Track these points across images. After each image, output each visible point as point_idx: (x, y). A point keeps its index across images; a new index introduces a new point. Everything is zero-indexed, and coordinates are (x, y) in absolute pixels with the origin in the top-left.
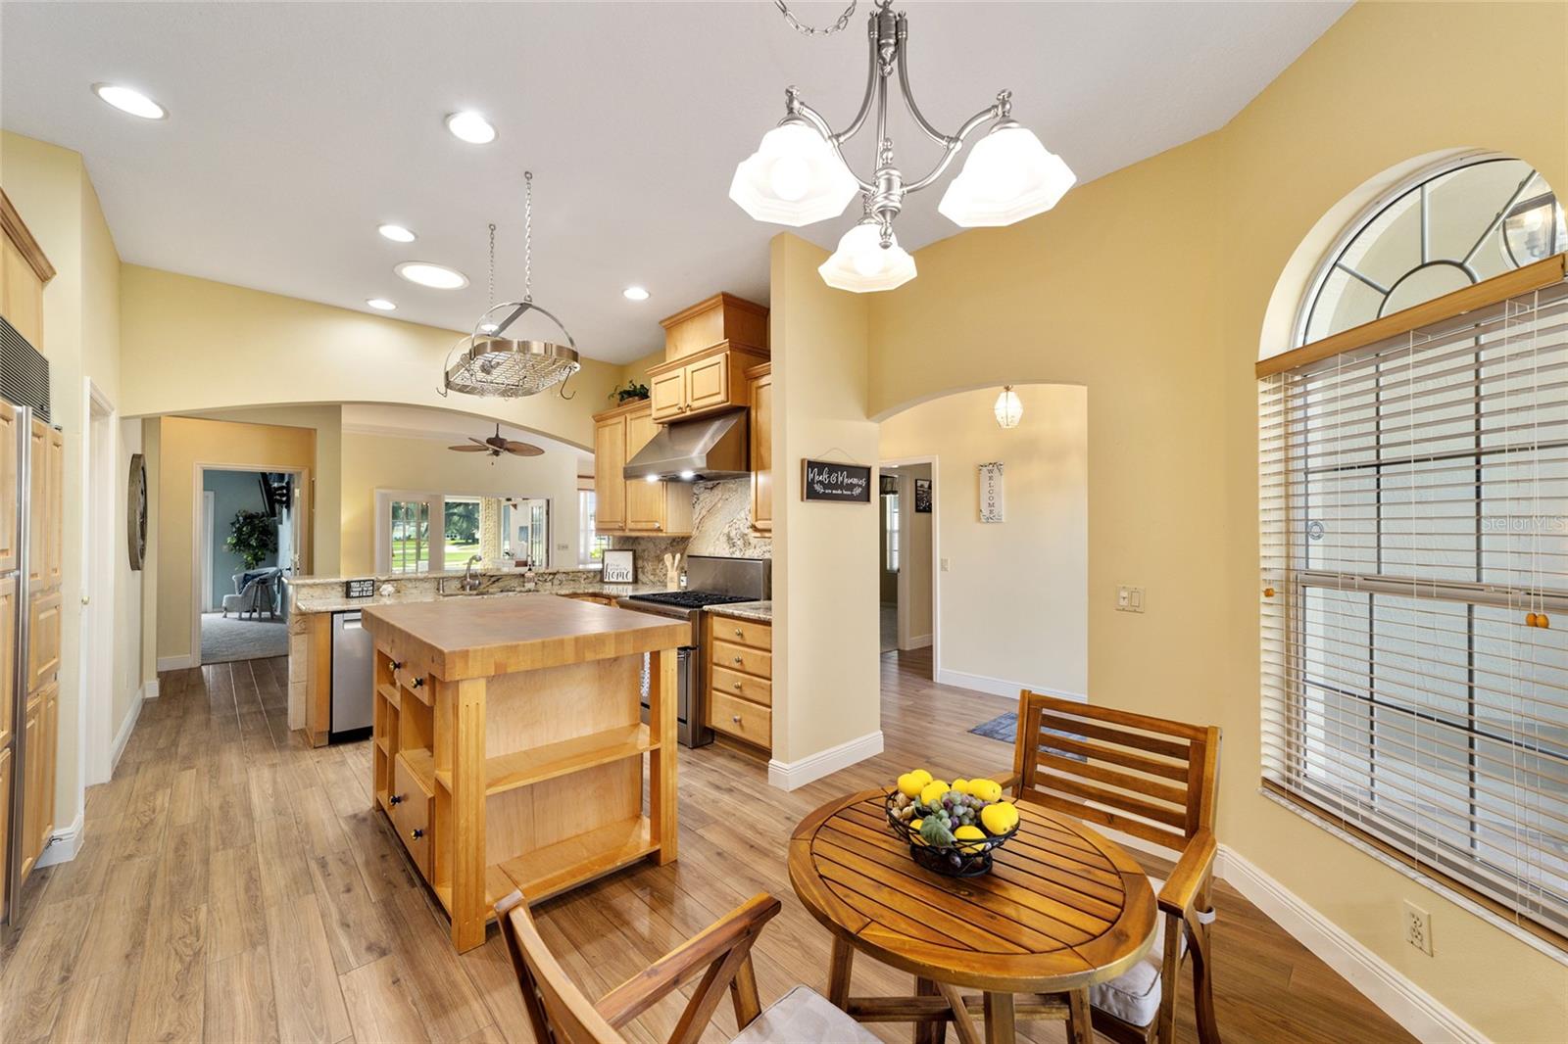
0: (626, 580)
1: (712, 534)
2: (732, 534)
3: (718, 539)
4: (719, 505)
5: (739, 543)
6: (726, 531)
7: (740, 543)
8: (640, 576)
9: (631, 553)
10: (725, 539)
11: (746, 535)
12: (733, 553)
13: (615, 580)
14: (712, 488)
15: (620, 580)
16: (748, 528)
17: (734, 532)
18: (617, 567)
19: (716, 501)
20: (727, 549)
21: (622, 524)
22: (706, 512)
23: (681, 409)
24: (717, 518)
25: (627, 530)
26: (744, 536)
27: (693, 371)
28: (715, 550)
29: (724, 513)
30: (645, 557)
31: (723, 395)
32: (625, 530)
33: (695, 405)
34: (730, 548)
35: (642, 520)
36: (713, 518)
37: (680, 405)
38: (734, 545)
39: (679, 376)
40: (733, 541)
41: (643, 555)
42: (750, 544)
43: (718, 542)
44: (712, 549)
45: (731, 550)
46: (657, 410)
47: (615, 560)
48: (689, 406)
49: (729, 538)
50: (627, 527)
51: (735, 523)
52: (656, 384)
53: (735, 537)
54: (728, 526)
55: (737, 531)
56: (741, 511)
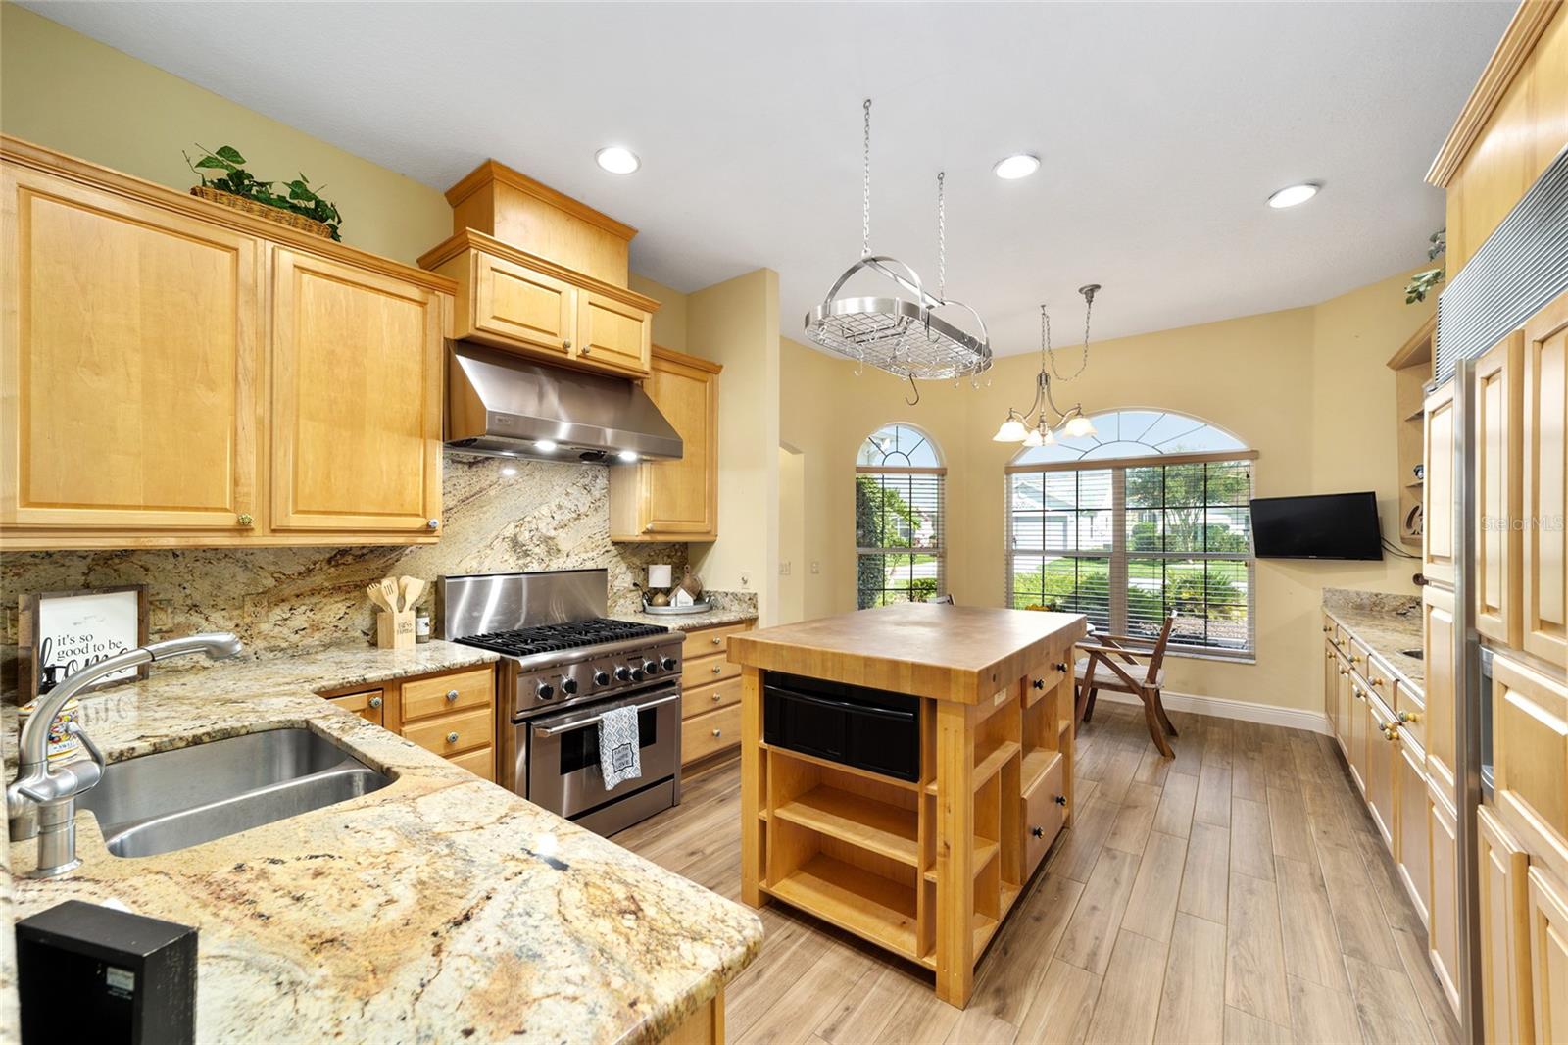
1: (474, 538)
2: (524, 537)
3: (490, 546)
4: (492, 493)
5: (537, 550)
6: (510, 531)
7: (540, 551)
9: (131, 596)
10: (506, 545)
11: (550, 538)
12: (526, 565)
14: (471, 464)
16: (555, 529)
17: (527, 535)
18: (83, 645)
19: (484, 486)
20: (510, 561)
21: (247, 516)
22: (454, 502)
23: (566, 346)
24: (485, 513)
25: (258, 531)
26: (547, 540)
27: (590, 303)
28: (481, 563)
29: (503, 506)
30: (189, 602)
31: (645, 363)
32: (252, 530)
33: (593, 353)
34: (518, 559)
35: (353, 510)
36: (475, 513)
37: (567, 340)
38: (526, 554)
39: (559, 293)
40: (524, 548)
41: (178, 597)
42: (559, 551)
43: (489, 551)
44: (475, 564)
45: (521, 562)
46: (494, 317)
47: (75, 624)
48: (585, 351)
49: (515, 544)
50: (267, 524)
51: (529, 522)
52: (492, 269)
53: (528, 542)
54: (512, 526)
55: (532, 533)
56: (541, 504)
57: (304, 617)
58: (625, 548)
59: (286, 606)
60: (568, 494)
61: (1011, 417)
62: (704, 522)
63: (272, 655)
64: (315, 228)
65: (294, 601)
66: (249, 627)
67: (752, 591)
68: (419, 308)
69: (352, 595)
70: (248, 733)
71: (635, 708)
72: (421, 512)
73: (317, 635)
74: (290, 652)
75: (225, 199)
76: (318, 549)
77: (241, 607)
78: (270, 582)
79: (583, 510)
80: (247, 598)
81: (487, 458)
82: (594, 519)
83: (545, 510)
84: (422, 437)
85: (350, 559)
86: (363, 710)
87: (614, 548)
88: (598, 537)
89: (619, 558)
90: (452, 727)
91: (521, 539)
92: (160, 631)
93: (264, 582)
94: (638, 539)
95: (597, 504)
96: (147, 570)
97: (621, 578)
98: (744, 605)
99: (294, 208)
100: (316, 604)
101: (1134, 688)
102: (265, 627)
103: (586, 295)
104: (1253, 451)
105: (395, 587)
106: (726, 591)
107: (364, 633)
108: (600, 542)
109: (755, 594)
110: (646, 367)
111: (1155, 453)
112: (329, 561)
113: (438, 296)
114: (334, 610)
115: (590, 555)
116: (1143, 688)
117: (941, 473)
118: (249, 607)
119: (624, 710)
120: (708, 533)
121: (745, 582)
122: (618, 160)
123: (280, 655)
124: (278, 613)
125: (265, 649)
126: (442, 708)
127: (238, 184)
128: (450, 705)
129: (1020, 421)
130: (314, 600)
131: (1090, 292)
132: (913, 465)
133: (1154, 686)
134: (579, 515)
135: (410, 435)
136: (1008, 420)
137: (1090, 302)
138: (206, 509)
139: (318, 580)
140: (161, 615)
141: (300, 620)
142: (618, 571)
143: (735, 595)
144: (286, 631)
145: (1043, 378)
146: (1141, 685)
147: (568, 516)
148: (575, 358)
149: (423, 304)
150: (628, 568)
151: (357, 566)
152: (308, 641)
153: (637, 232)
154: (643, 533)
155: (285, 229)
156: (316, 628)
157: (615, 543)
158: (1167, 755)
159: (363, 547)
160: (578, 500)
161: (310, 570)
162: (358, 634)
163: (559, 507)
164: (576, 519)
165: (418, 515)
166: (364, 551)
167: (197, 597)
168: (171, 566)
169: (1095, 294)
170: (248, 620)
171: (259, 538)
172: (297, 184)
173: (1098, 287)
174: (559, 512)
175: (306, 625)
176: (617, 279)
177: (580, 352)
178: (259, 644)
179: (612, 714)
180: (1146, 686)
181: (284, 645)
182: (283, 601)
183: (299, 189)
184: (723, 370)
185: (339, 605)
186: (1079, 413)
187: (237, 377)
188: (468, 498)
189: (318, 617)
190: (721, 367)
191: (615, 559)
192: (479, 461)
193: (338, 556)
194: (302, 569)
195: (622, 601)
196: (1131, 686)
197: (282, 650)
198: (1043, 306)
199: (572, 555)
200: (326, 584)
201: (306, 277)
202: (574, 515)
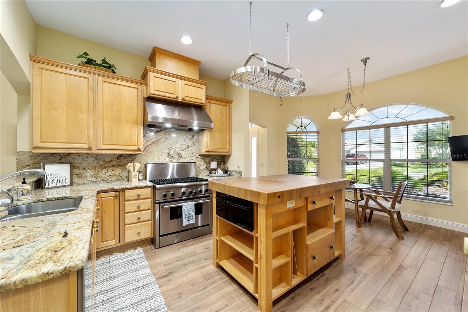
0: (64, 184)
1: (157, 153)
2: (172, 153)
3: (161, 155)
4: (162, 140)
5: (175, 156)
6: (167, 151)
7: (177, 157)
8: (76, 180)
9: (69, 165)
10: (166, 155)
11: (179, 153)
12: (172, 161)
13: (55, 185)
14: (156, 133)
15: (59, 184)
16: (181, 151)
17: (172, 152)
18: (56, 176)
19: (160, 138)
20: (167, 159)
21: (90, 145)
22: (151, 143)
23: (177, 97)
24: (160, 146)
25: (94, 149)
26: (178, 154)
27: (185, 84)
28: (159, 160)
29: (165, 144)
30: (83, 167)
31: (203, 101)
32: (92, 149)
33: (186, 98)
34: (170, 159)
35: (118, 144)
36: (157, 146)
37: (177, 95)
38: (172, 157)
39: (175, 82)
40: (172, 156)
41: (80, 166)
42: (182, 157)
43: (161, 156)
44: (157, 160)
45: (170, 160)
46: (155, 90)
47: (54, 171)
48: (183, 98)
49: (169, 155)
50: (96, 148)
51: (173, 149)
52: (154, 77)
53: (173, 154)
54: (168, 150)
55: (174, 152)
56: (177, 143)
57: (111, 172)
58: (203, 156)
59: (106, 169)
60: (185, 141)
61: (335, 110)
62: (227, 149)
63: (102, 182)
64: (108, 71)
65: (108, 168)
66: (97, 174)
67: (240, 170)
68: (136, 90)
69: (123, 167)
70: (71, 198)
71: (194, 203)
72: (137, 145)
73: (114, 177)
74: (107, 181)
75: (85, 66)
76: (113, 154)
77: (95, 169)
78: (102, 163)
79: (190, 145)
80: (96, 167)
81: (161, 131)
82: (194, 148)
83: (178, 145)
84: (137, 124)
85: (122, 158)
86: (114, 196)
87: (199, 157)
88: (195, 153)
89: (201, 159)
90: (140, 203)
91: (170, 153)
92: (76, 174)
93: (101, 163)
94: (204, 154)
95: (194, 143)
96: (73, 159)
97: (203, 165)
98: (238, 174)
99: (104, 66)
100: (114, 169)
101: (385, 210)
102: (101, 175)
103: (184, 82)
104: (451, 117)
105: (132, 165)
106: (234, 170)
107: (126, 178)
108: (195, 155)
109: (241, 171)
110: (204, 102)
111: (403, 121)
112: (117, 158)
113: (142, 86)
114: (118, 171)
115: (192, 158)
116: (389, 211)
117: (318, 133)
118: (97, 169)
119: (190, 203)
120: (228, 152)
121: (239, 167)
122: (186, 40)
123: (105, 182)
124: (104, 171)
125: (101, 180)
126: (136, 198)
127: (90, 62)
128: (139, 198)
129: (338, 111)
130: (113, 168)
131: (365, 61)
132: (307, 131)
133: (394, 210)
134: (188, 147)
135: (133, 124)
136: (334, 111)
137: (365, 64)
138: (81, 144)
139: (114, 163)
140: (76, 170)
141: (109, 173)
142: (201, 163)
143: (236, 171)
144: (106, 176)
145: (348, 95)
146: (388, 210)
147: (185, 147)
148: (181, 100)
149: (137, 88)
150: (204, 162)
151: (124, 160)
152: (111, 179)
153: (201, 62)
154: (206, 152)
155: (100, 72)
156: (114, 175)
157: (200, 155)
158: (400, 237)
159: (126, 154)
160: (188, 142)
161: (112, 160)
162: (125, 178)
163: (182, 144)
164: (188, 148)
165: (136, 146)
166: (126, 156)
167: (85, 166)
168: (79, 158)
169: (368, 62)
170: (97, 172)
171: (94, 151)
172: (103, 60)
173: (369, 58)
174: (182, 146)
175: (111, 175)
176: (195, 76)
177: (182, 99)
178: (99, 179)
179: (186, 204)
180: (390, 210)
181: (106, 179)
182: (105, 168)
183: (104, 61)
184: (233, 102)
185: (120, 170)
186: (362, 106)
187: (88, 110)
188: (155, 142)
189: (114, 172)
190: (232, 101)
191: (200, 160)
192: (158, 132)
193: (120, 157)
194: (110, 160)
195: (202, 172)
196: (384, 210)
197: (105, 180)
198: (348, 69)
199: (186, 158)
200: (116, 164)
201: (106, 84)
202: (187, 147)
